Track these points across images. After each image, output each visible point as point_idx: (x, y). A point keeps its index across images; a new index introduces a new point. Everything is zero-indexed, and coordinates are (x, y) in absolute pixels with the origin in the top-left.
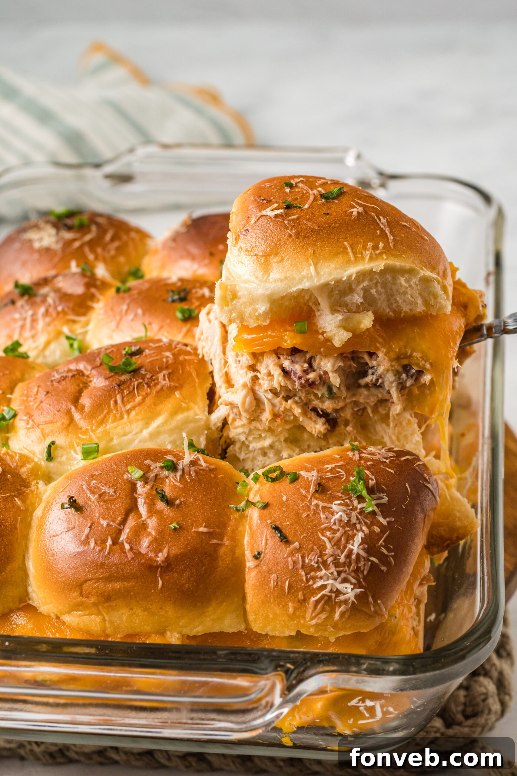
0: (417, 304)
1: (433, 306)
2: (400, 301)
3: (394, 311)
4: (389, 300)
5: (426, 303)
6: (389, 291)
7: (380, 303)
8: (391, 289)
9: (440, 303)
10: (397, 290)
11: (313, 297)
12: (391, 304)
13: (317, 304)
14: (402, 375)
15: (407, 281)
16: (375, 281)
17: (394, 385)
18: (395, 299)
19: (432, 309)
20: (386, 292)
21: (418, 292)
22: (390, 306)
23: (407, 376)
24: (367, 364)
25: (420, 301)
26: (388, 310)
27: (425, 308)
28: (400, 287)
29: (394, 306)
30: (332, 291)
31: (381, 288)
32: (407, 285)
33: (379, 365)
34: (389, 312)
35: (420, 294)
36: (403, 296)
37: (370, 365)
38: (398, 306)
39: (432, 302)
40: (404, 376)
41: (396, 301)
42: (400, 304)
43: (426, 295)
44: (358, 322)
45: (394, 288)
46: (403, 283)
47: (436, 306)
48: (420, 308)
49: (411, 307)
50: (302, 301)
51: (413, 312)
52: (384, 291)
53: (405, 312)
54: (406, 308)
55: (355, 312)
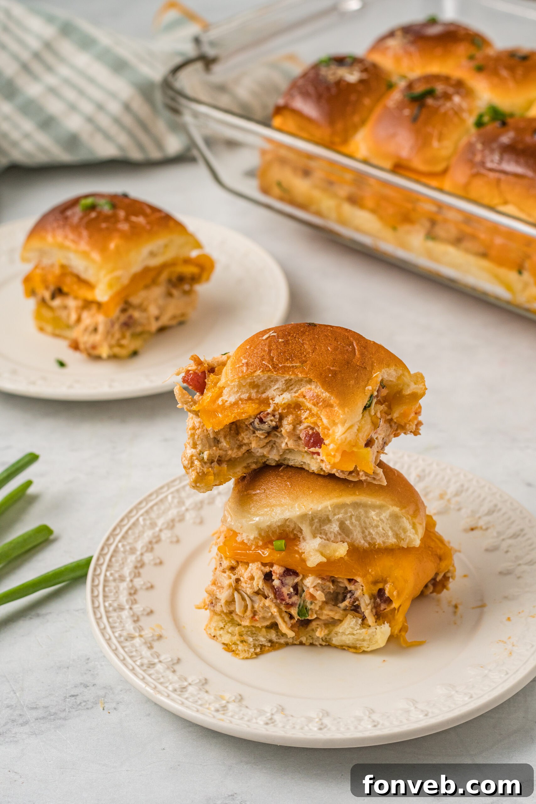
0: (389, 536)
1: (403, 539)
2: (374, 533)
3: (369, 543)
4: (363, 532)
5: (397, 536)
6: (363, 524)
7: (355, 534)
8: (365, 522)
9: (409, 536)
10: (370, 524)
11: (297, 526)
12: (366, 536)
13: (301, 531)
14: (376, 599)
15: (378, 515)
16: (349, 514)
17: (370, 607)
18: (369, 532)
19: (402, 542)
20: (360, 524)
21: (388, 526)
22: (364, 538)
23: (381, 600)
24: (346, 588)
25: (390, 533)
26: (363, 542)
27: (395, 540)
28: (372, 521)
29: (368, 538)
30: (312, 519)
31: (356, 521)
32: (378, 519)
33: (357, 589)
34: (364, 544)
35: (391, 528)
36: (375, 528)
37: (349, 589)
38: (372, 538)
39: (402, 536)
40: (378, 600)
41: (370, 534)
42: (374, 536)
43: (396, 529)
44: (334, 551)
45: (367, 521)
46: (375, 517)
47: (406, 539)
48: (392, 540)
49: (383, 539)
50: (287, 529)
51: (386, 545)
52: (358, 523)
53: (379, 544)
54: (379, 541)
55: (333, 542)
